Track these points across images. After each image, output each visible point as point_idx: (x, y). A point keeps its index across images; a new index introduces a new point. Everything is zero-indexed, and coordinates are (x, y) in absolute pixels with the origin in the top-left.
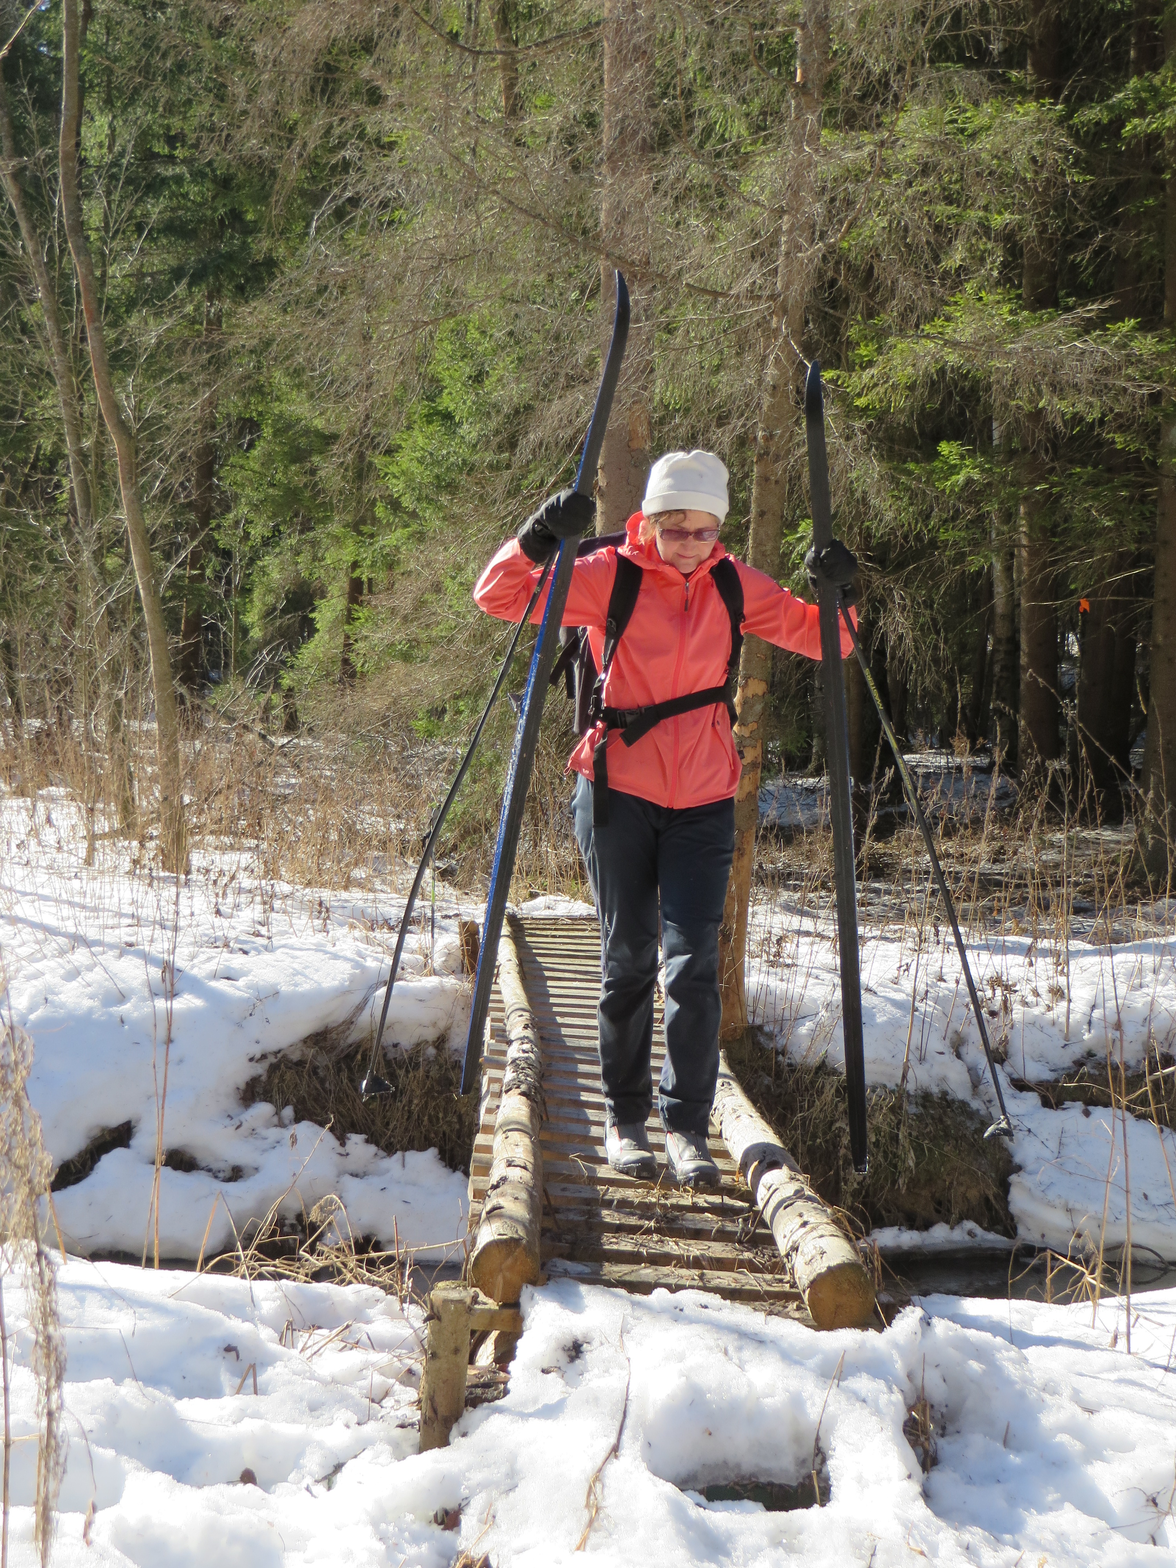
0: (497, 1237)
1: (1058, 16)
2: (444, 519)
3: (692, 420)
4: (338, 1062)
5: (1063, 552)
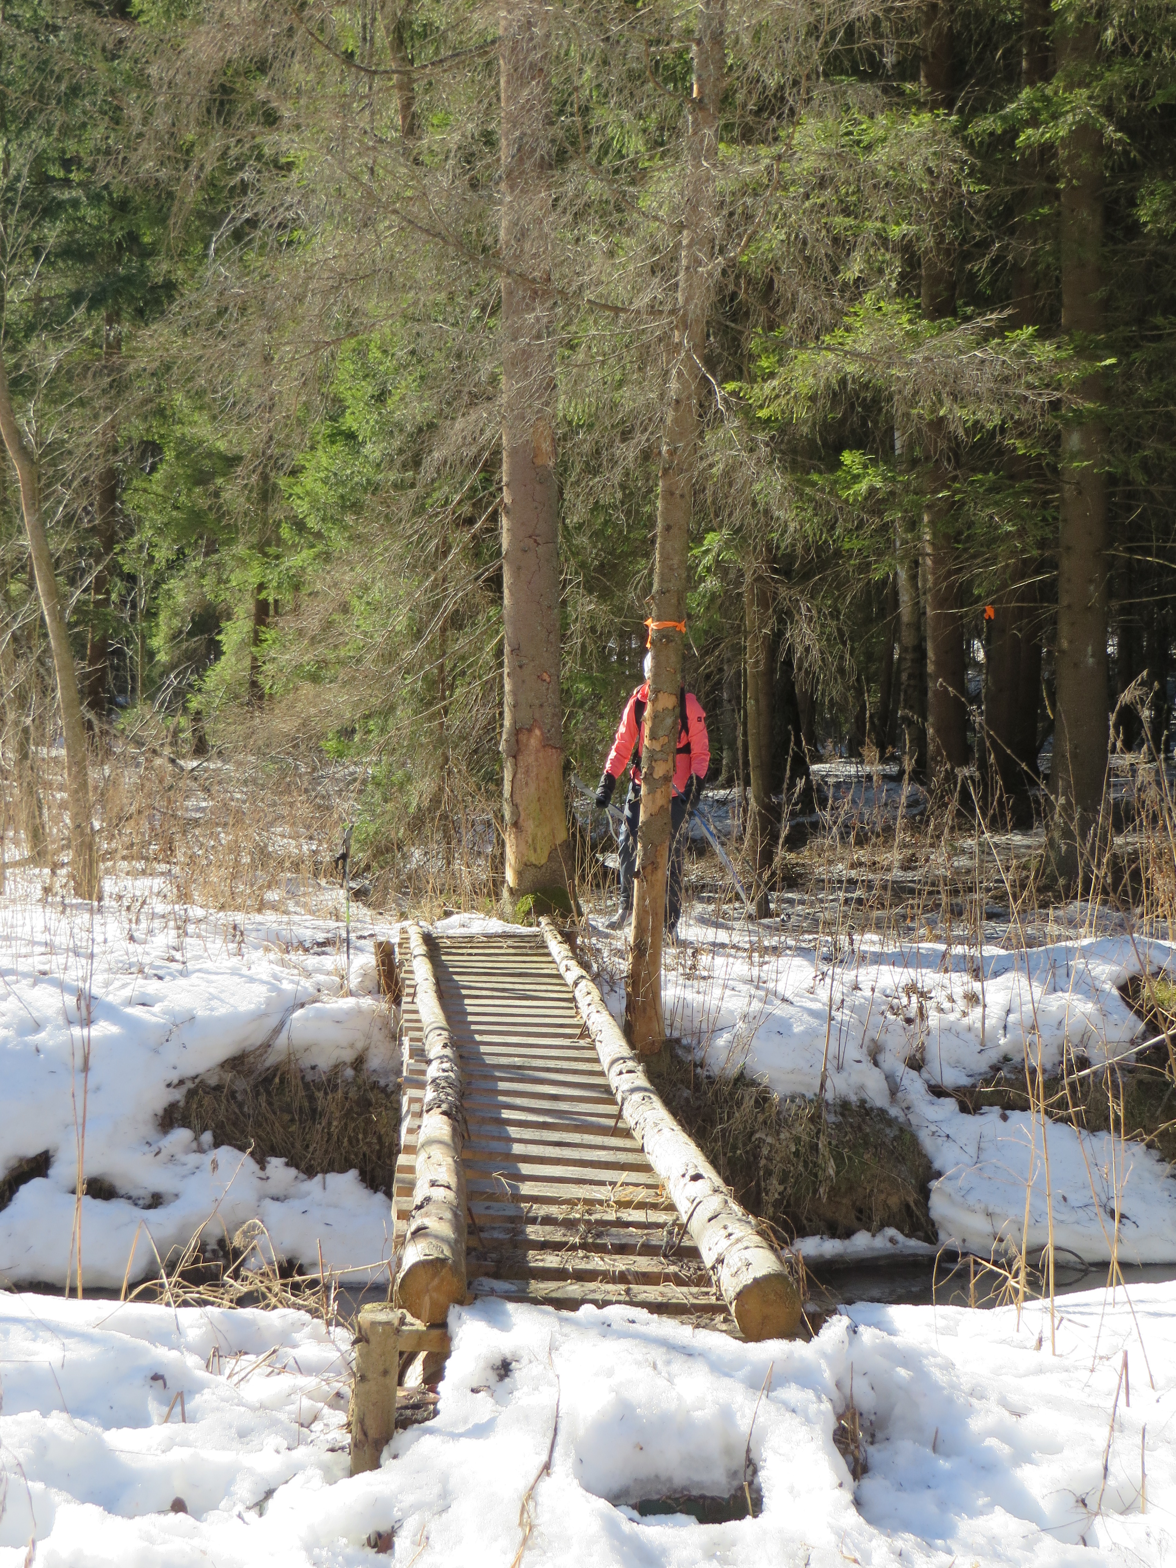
0: (423, 1258)
1: (950, 28)
2: (350, 538)
3: (596, 435)
4: (256, 1086)
5: (967, 560)
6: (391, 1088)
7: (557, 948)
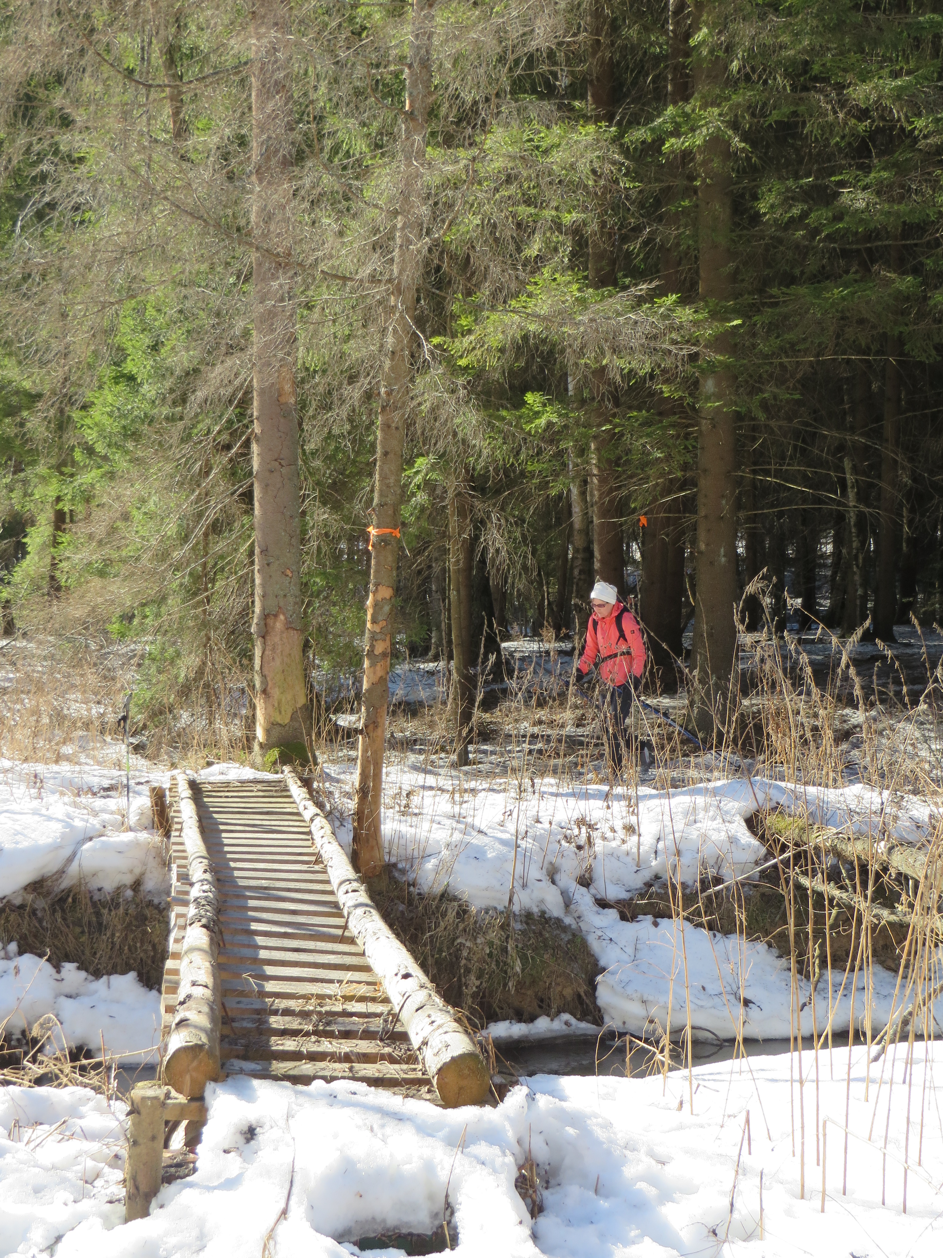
0: (184, 1044)
1: (611, 58)
2: (131, 461)
3: (329, 379)
4: (53, 905)
5: (625, 480)
6: (163, 905)
7: (297, 791)
